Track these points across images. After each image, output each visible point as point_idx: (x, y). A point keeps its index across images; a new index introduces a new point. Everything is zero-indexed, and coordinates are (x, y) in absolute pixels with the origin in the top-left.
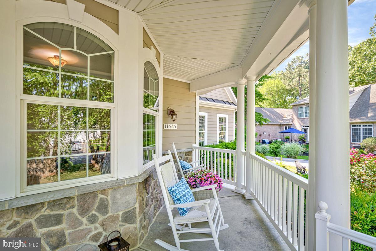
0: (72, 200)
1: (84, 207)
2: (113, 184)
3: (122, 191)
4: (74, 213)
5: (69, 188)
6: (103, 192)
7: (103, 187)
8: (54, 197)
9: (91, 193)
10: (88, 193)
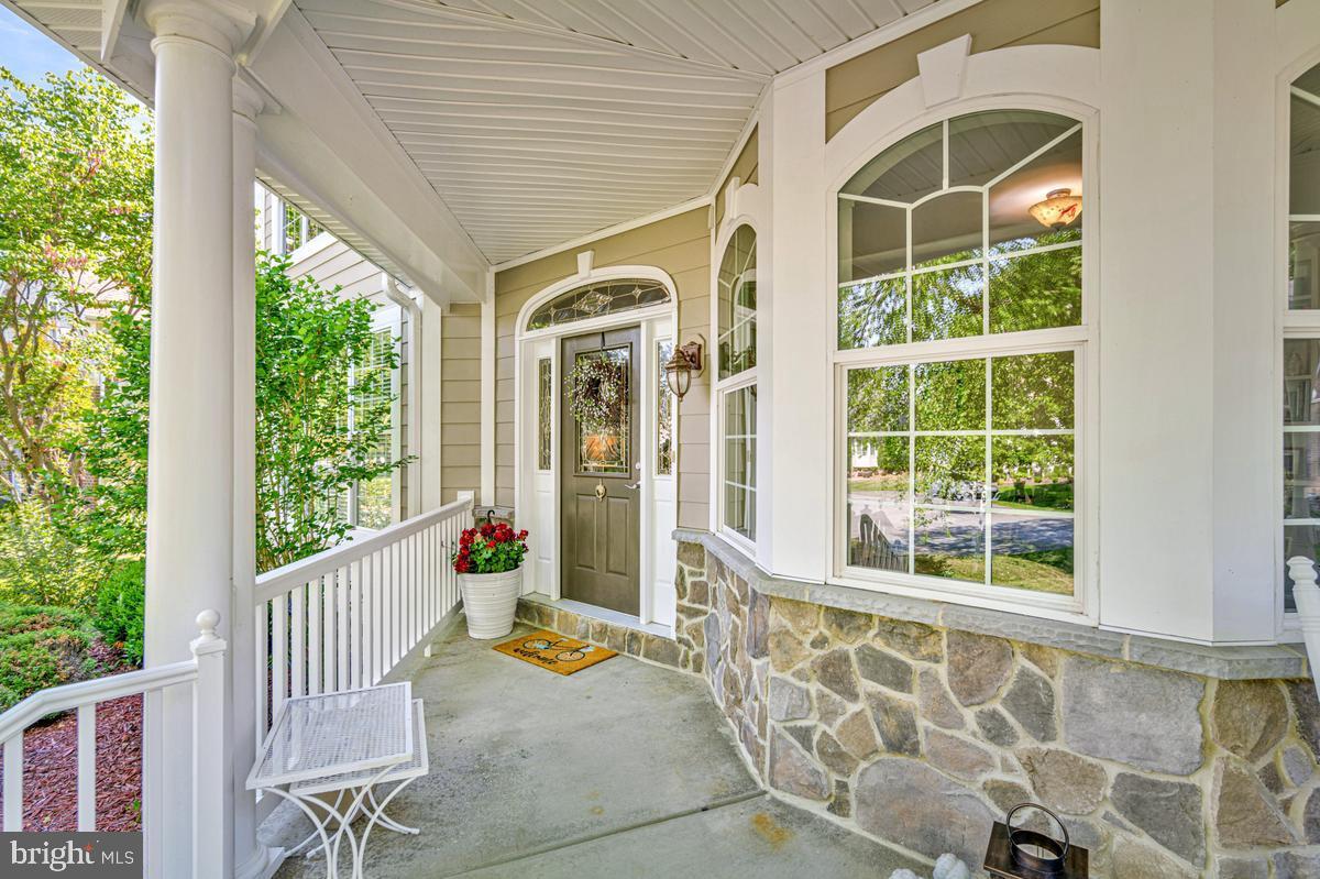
0: (933, 638)
1: (965, 674)
2: (1064, 634)
3: (1117, 682)
4: (939, 678)
5: (929, 601)
6: (1033, 651)
7: (1025, 632)
8: (887, 609)
9: (989, 638)
10: (980, 636)
